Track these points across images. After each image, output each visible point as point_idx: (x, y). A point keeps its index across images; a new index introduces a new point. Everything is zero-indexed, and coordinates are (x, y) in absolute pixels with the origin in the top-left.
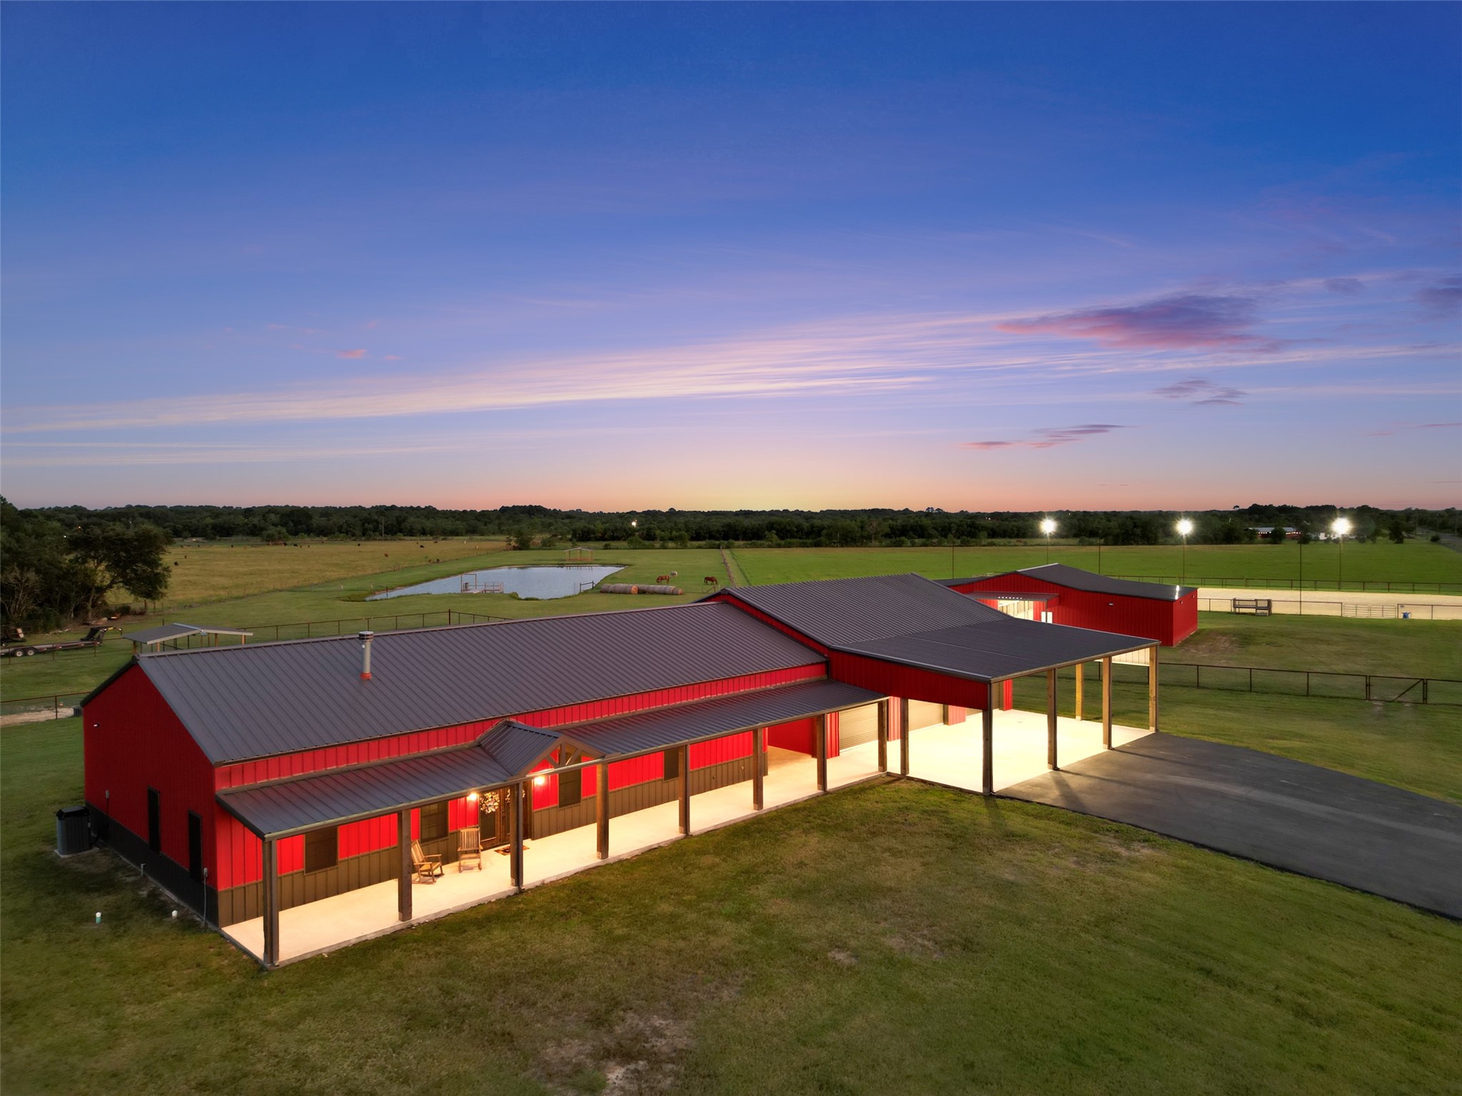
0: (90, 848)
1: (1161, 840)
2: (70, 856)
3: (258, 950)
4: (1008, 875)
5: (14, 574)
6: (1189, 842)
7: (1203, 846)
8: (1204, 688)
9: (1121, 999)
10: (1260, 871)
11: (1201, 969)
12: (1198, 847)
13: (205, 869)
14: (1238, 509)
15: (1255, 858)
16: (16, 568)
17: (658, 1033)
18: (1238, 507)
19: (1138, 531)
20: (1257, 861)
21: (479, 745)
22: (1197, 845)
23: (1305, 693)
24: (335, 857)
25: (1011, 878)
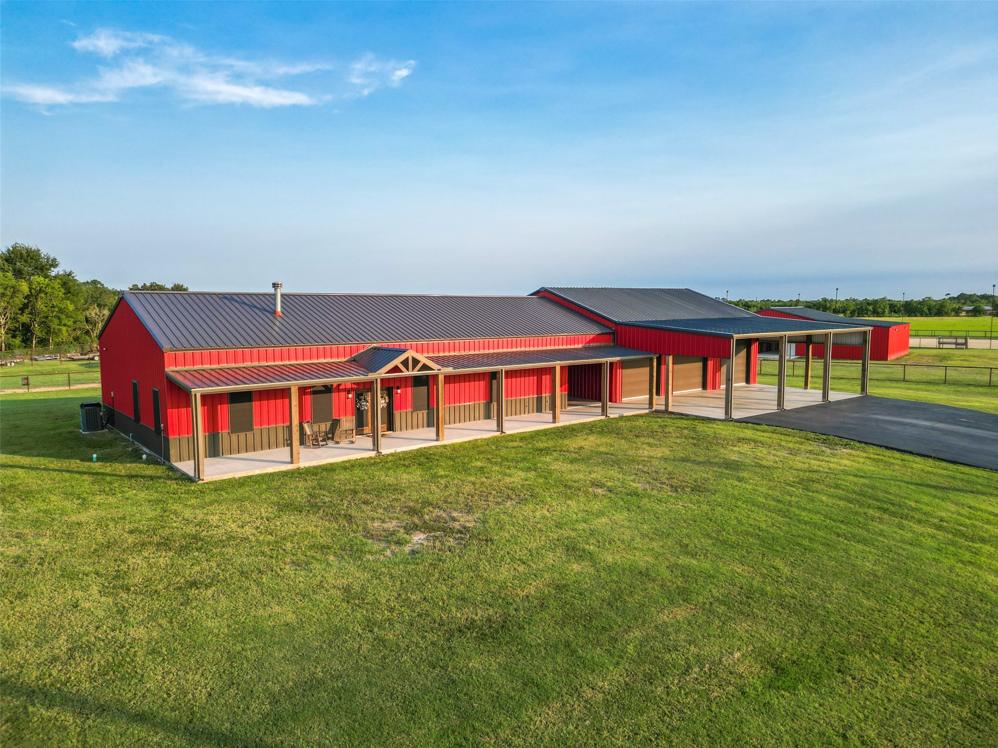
0: (103, 429)
1: (858, 445)
2: (89, 433)
3: (191, 473)
4: (734, 457)
5: (95, 311)
6: (881, 446)
7: (892, 449)
8: (908, 381)
9: (811, 519)
10: (937, 463)
11: (879, 508)
12: (888, 449)
13: (162, 425)
14: (949, 296)
15: (934, 455)
16: (96, 307)
17: (454, 520)
18: (949, 294)
19: (871, 308)
20: (934, 458)
21: (354, 360)
22: (887, 448)
23: (988, 385)
24: (252, 425)
25: (737, 459)
